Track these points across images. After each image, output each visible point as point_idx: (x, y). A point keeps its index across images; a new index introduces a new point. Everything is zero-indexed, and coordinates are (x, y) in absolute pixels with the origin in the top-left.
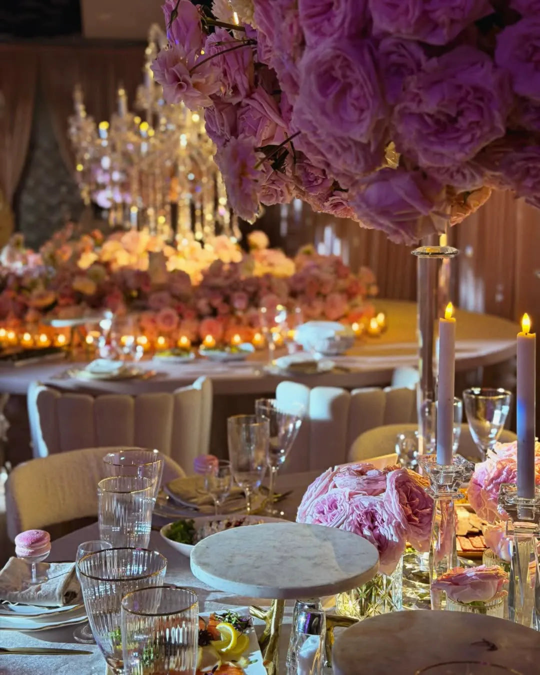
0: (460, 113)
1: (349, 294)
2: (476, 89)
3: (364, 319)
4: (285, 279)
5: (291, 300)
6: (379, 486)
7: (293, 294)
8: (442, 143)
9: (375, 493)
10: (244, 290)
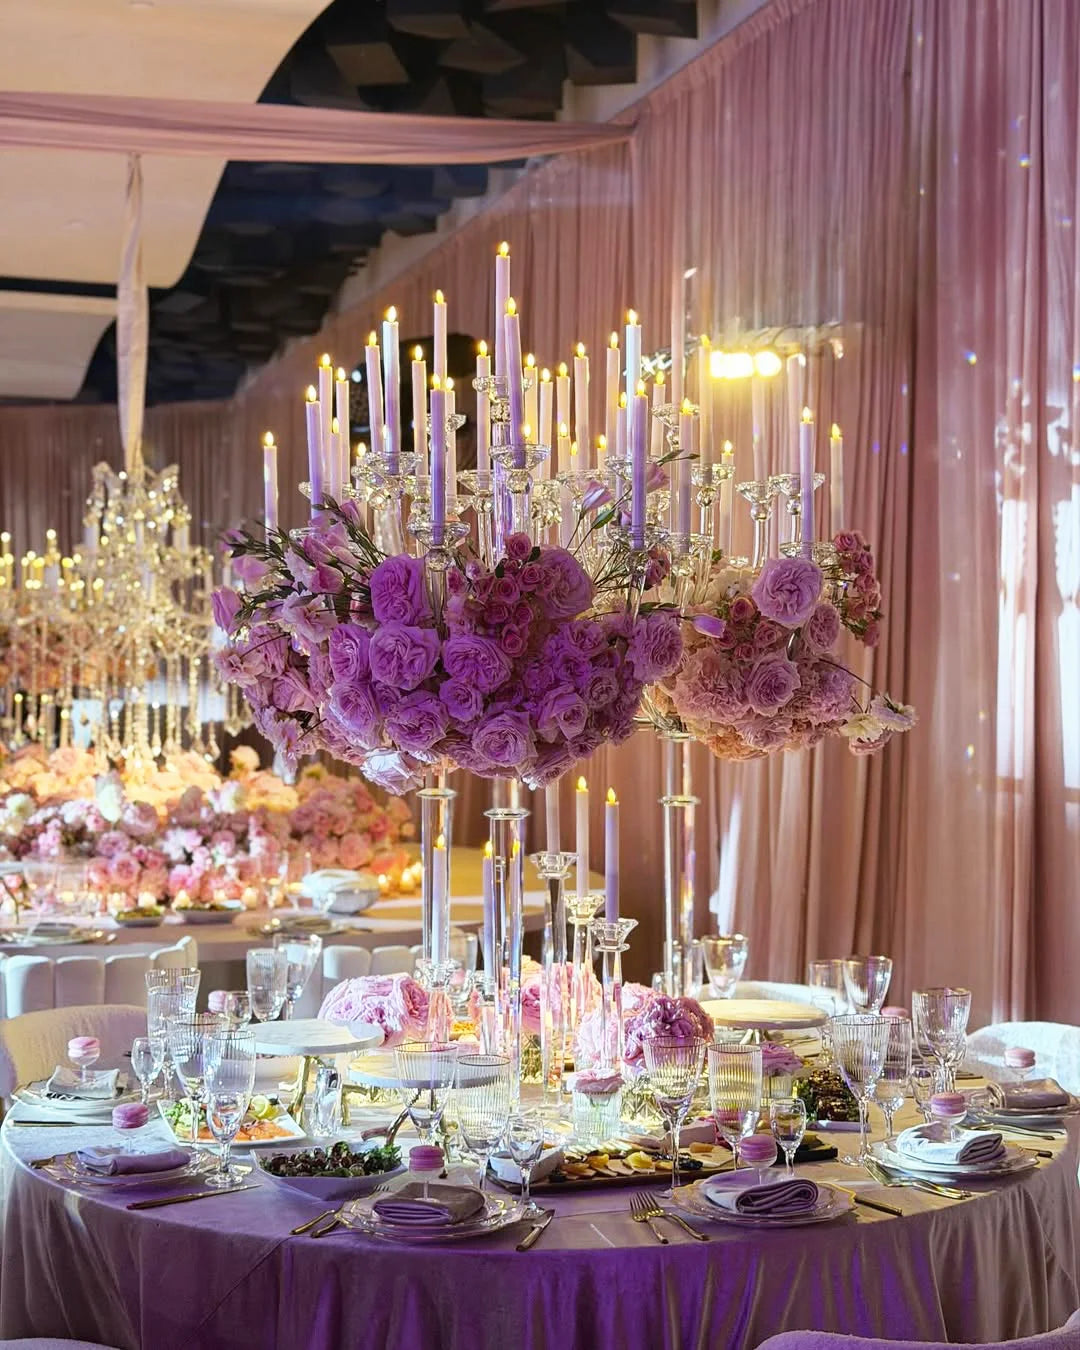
0: (421, 725)
1: (373, 835)
2: (428, 714)
3: (394, 869)
4: (285, 813)
5: (295, 842)
6: (387, 989)
7: (296, 835)
8: (412, 740)
9: (385, 994)
10: (229, 829)
